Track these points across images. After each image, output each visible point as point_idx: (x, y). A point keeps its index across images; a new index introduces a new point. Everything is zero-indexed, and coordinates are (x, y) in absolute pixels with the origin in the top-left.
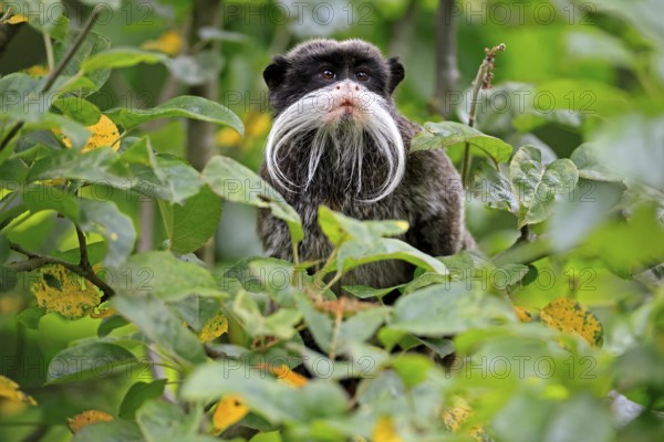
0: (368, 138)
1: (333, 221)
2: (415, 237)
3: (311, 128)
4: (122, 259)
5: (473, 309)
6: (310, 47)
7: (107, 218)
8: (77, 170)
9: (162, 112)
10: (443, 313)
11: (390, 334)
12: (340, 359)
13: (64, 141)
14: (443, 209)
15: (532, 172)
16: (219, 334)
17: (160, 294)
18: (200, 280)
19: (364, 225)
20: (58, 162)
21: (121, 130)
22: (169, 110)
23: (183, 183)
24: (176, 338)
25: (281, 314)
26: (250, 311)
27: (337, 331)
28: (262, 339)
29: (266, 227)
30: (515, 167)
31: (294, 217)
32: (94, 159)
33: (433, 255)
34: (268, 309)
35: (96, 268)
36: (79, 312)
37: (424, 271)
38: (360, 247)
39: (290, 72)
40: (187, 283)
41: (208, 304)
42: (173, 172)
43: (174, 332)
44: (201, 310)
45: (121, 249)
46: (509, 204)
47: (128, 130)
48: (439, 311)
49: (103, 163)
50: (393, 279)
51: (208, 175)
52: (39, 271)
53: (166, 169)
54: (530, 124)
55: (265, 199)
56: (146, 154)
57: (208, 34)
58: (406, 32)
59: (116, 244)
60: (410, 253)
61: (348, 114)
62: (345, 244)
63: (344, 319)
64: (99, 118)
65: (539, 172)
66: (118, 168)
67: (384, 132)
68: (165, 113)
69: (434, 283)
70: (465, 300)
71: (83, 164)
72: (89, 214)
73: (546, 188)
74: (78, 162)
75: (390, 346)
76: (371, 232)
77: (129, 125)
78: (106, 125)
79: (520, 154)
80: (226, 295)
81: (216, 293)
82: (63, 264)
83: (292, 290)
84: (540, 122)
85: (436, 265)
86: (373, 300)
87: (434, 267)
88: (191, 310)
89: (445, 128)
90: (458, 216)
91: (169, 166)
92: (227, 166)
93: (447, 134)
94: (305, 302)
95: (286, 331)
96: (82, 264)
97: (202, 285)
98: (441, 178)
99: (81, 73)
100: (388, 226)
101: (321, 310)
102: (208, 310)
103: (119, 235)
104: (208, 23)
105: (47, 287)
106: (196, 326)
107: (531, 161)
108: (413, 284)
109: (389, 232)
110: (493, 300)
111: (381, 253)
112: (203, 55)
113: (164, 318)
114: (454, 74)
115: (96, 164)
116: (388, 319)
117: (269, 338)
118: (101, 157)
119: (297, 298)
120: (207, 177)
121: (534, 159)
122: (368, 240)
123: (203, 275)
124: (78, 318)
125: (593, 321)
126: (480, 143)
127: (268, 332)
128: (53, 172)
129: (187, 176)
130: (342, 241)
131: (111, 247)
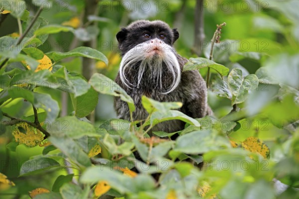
0: (164, 65)
1: (148, 102)
2: (185, 109)
3: (139, 60)
4: (53, 120)
5: (212, 142)
6: (138, 24)
7: (46, 101)
8: (33, 80)
9: (71, 54)
10: (198, 144)
11: (174, 153)
12: (151, 164)
13: (27, 67)
14: (197, 97)
15: (238, 80)
16: (97, 154)
17: (70, 136)
18: (89, 129)
19: (162, 104)
20: (25, 76)
21: (53, 62)
22: (74, 53)
23: (80, 88)
24: (78, 155)
25: (125, 144)
26: (111, 143)
27: (150, 152)
28: (117, 156)
29: (118, 105)
30: (230, 78)
31: (131, 101)
32: (41, 75)
33: (194, 118)
34: (119, 142)
35: (42, 124)
36: (34, 144)
37: (189, 125)
38: (160, 114)
39: (129, 35)
40: (82, 130)
41: (92, 141)
42: (76, 82)
43: (77, 153)
44: (89, 143)
45: (53, 116)
46: (227, 94)
47: (56, 61)
48: (196, 143)
49: (45, 77)
50: (175, 129)
51: (92, 82)
52: (16, 125)
53: (73, 81)
54: (237, 59)
55: (118, 93)
56: (64, 74)
57: (92, 18)
58: (181, 17)
59: (50, 113)
60: (183, 117)
61: (156, 54)
62: (154, 113)
63: (153, 147)
64: (43, 57)
65: (241, 80)
66: (52, 79)
67: (171, 62)
68: (73, 55)
69: (194, 130)
70: (208, 138)
71: (36, 77)
72: (38, 100)
73: (244, 87)
74: (33, 76)
75: (174, 159)
76: (166, 107)
77: (57, 59)
78: (46, 59)
79: (233, 72)
80: (100, 136)
81: (96, 135)
82: (26, 122)
83: (130, 133)
84: (241, 58)
85: (195, 122)
86: (167, 138)
87: (194, 123)
88: (84, 143)
89: (199, 61)
90: (205, 100)
91: (74, 79)
92: (100, 78)
93: (199, 63)
94: (136, 138)
95: (127, 152)
96: (35, 122)
97: (89, 131)
98: (196, 83)
99: (35, 36)
100: (173, 105)
101: (143, 143)
102: (92, 143)
103: (52, 109)
104: (92, 14)
105: (19, 132)
106: (87, 151)
107: (238, 75)
108: (184, 131)
109: (174, 107)
110: (220, 138)
111: (170, 117)
112: (89, 28)
113: (72, 146)
114: (203, 36)
115: (41, 77)
116: (173, 146)
117: (119, 155)
118: (44, 74)
119: (132, 137)
120: (91, 83)
121: (239, 74)
122: (164, 111)
123: (90, 127)
124: (34, 146)
125: (265, 147)
126: (214, 67)
127: (119, 152)
128: (22, 81)
129: (82, 84)
130: (152, 111)
131: (48, 115)
